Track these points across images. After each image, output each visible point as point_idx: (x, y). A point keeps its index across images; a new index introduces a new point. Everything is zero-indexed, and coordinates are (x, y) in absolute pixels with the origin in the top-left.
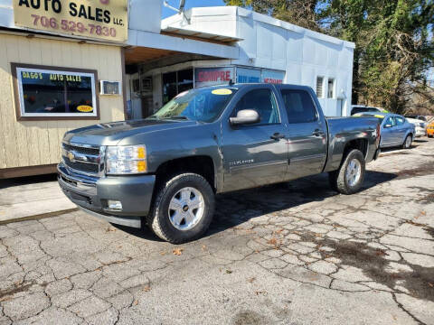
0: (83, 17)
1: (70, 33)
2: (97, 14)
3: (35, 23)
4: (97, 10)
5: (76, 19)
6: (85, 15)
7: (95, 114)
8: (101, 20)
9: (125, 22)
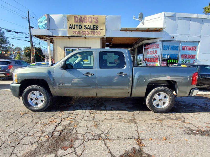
0: (89, 29)
1: (84, 35)
2: (94, 27)
3: (74, 34)
4: (94, 26)
5: (86, 30)
6: (89, 28)
7: (89, 63)
8: (95, 29)
9: (104, 29)
